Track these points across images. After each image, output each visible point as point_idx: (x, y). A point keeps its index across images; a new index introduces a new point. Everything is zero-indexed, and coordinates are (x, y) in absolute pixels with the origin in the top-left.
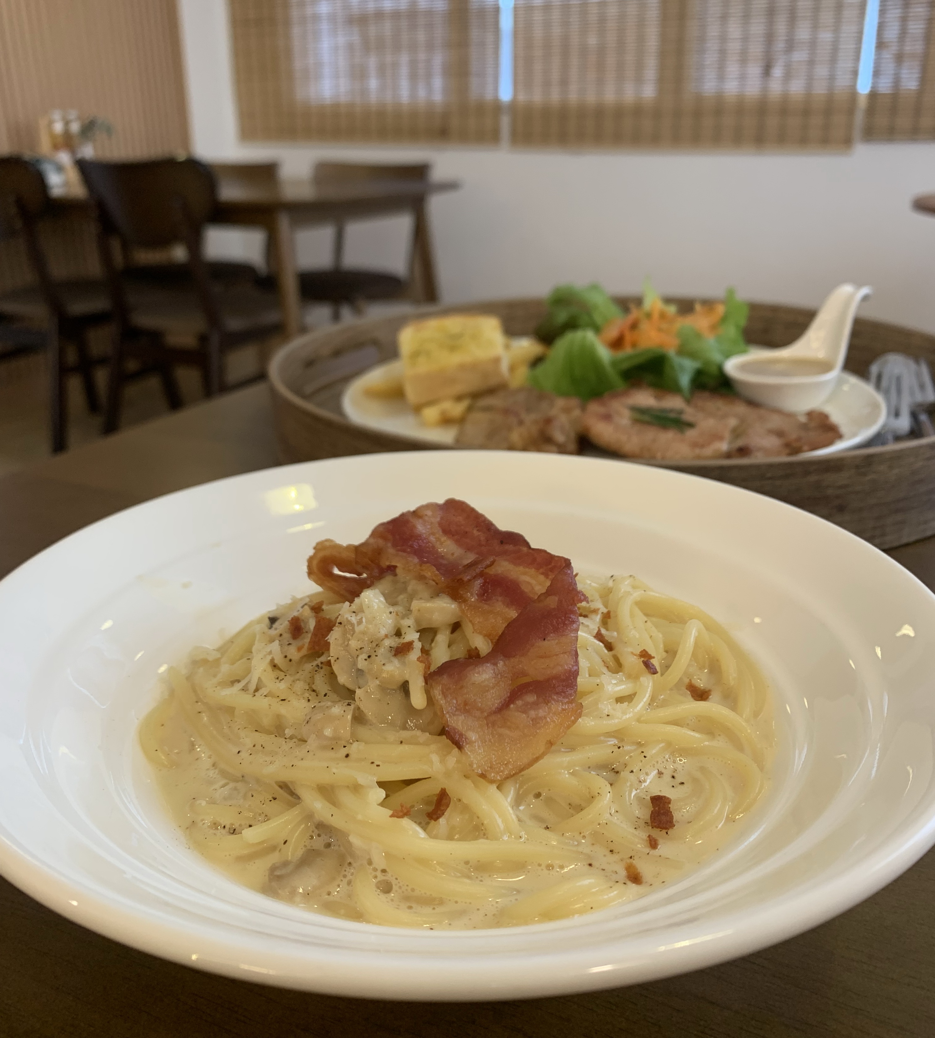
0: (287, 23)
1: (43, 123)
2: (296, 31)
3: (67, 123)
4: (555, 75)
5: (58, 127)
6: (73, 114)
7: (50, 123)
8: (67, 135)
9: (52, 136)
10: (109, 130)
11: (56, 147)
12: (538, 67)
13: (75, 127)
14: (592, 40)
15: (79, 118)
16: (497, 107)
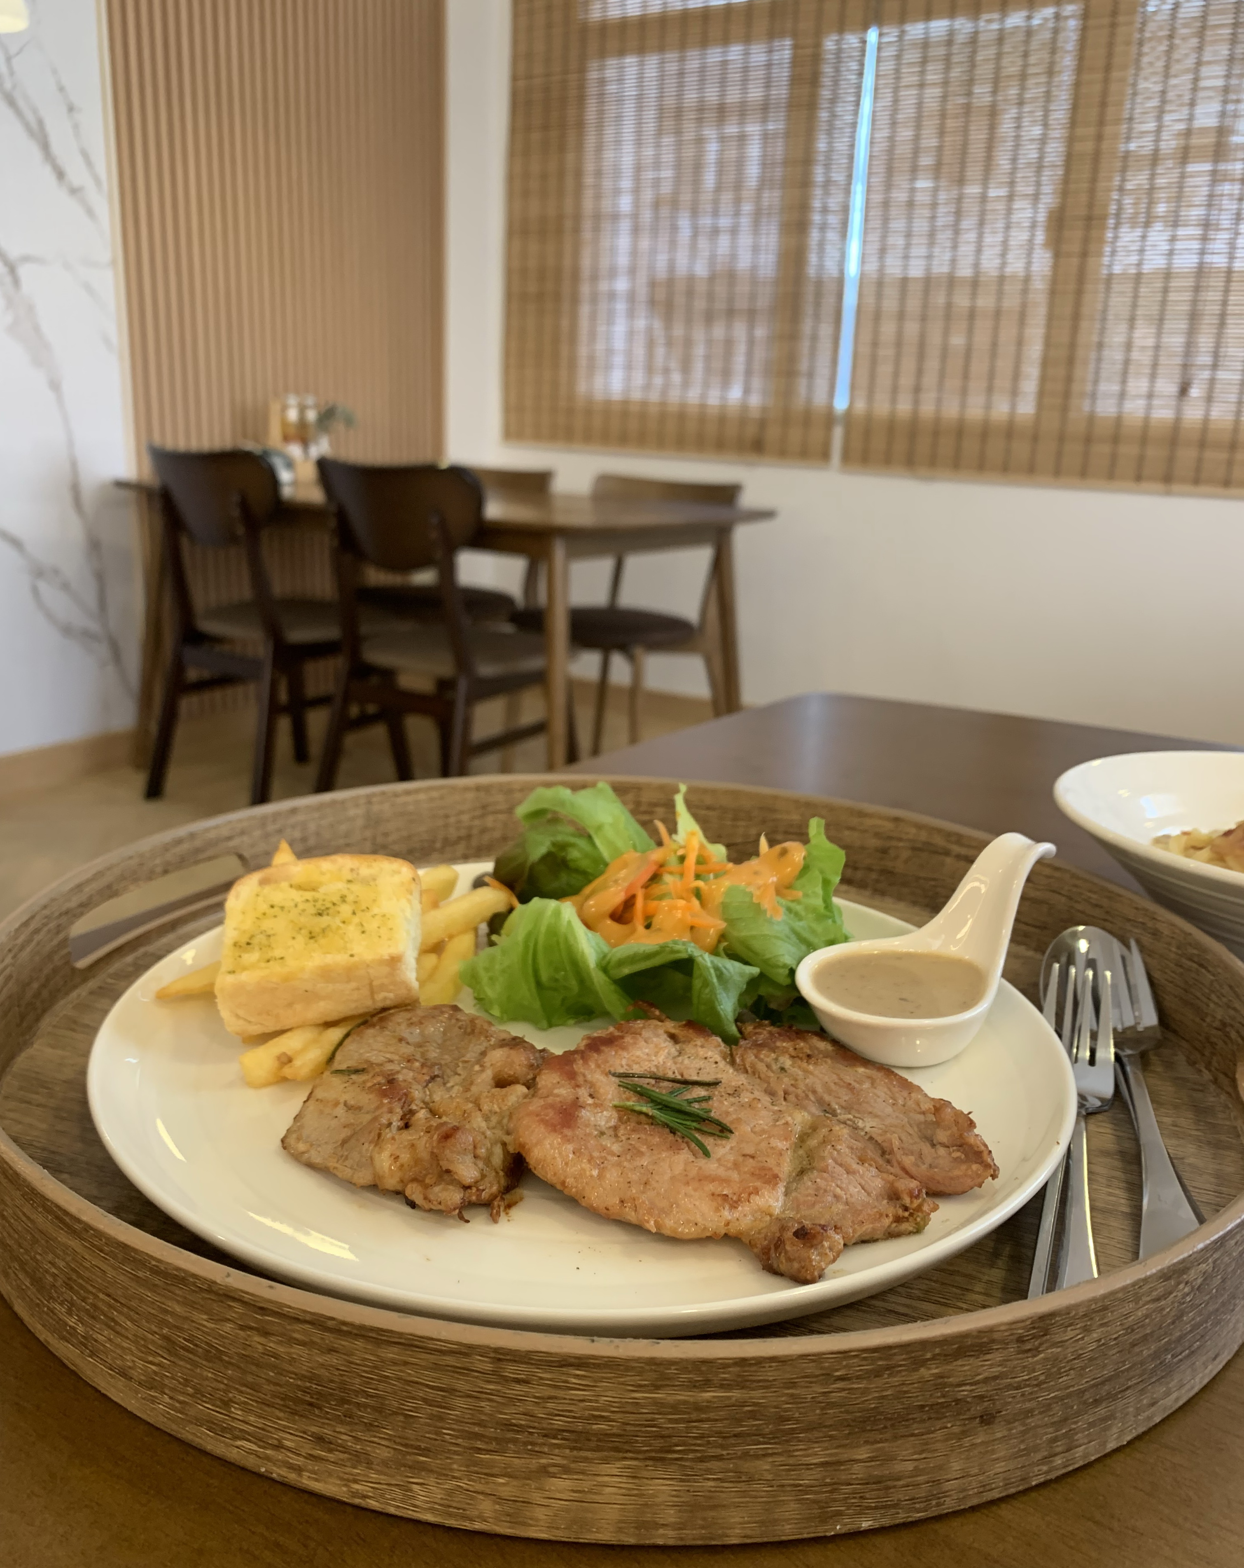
0: (575, 300)
1: (275, 408)
2: (585, 310)
3: (302, 409)
4: (907, 381)
5: (293, 415)
6: (310, 401)
7: (284, 408)
8: (302, 424)
9: (284, 423)
10: (349, 421)
11: (286, 438)
12: (885, 370)
13: (311, 416)
14: (958, 340)
15: (316, 406)
16: (829, 419)
